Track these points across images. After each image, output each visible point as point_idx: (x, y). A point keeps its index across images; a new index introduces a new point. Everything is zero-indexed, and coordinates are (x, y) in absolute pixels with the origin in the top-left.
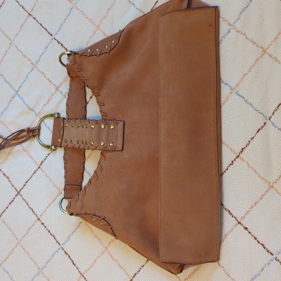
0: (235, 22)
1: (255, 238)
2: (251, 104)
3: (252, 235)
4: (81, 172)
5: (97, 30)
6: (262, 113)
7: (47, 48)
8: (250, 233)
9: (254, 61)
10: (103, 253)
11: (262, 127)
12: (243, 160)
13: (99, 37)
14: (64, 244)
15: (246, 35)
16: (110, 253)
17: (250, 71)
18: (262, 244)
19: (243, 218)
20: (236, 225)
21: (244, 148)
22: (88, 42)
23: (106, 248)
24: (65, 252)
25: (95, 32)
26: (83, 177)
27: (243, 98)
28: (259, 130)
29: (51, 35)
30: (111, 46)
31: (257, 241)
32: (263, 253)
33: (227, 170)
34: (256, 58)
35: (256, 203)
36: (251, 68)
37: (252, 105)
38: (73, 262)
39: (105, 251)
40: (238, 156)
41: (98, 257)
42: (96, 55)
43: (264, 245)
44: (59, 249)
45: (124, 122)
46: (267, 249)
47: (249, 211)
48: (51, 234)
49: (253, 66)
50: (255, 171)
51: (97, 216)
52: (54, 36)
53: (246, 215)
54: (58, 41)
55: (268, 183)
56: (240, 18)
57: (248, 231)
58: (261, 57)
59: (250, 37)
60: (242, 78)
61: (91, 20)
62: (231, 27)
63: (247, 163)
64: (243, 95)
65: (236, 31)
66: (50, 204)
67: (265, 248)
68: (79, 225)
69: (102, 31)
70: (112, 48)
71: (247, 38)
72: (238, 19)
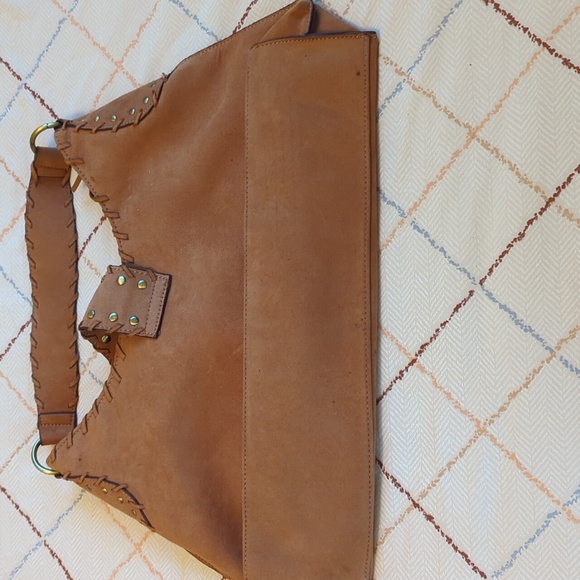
0: (411, 68)
1: (449, 540)
2: (442, 250)
3: (442, 533)
4: (72, 384)
5: (116, 71)
6: (465, 271)
7: (10, 105)
8: (437, 527)
9: (450, 155)
10: (131, 556)
11: (465, 300)
12: (422, 369)
13: (122, 88)
14: (48, 534)
15: (434, 98)
16: (145, 557)
17: (441, 178)
18: (463, 554)
19: (423, 495)
20: (409, 510)
21: (427, 344)
22: (98, 97)
23: (138, 546)
24: (52, 552)
25: (112, 76)
26: (77, 395)
27: (427, 235)
28: (459, 306)
29: (19, 78)
30: (141, 110)
31: (453, 545)
32: (466, 572)
33: (389, 389)
34: (455, 148)
35: (449, 465)
36: (443, 171)
37: (445, 253)
38: (67, 573)
39: (134, 553)
40: (414, 361)
41: (121, 566)
42: (111, 129)
43: (466, 556)
44: (39, 544)
45: (171, 277)
46: (473, 564)
47: (437, 481)
48: (22, 513)
49: (448, 167)
50: (449, 395)
51: (110, 482)
52: (23, 81)
53: (429, 488)
54: (33, 93)
55: (474, 423)
56: (421, 59)
57: (433, 523)
58: (466, 146)
59: (442, 102)
60: (426, 192)
61: (103, 49)
62: (404, 77)
63: (432, 377)
64: (426, 229)
65: (414, 88)
66: (19, 448)
67: (468, 561)
68: (81, 496)
69: (127, 73)
70: (144, 113)
71: (435, 103)
72: (417, 62)
